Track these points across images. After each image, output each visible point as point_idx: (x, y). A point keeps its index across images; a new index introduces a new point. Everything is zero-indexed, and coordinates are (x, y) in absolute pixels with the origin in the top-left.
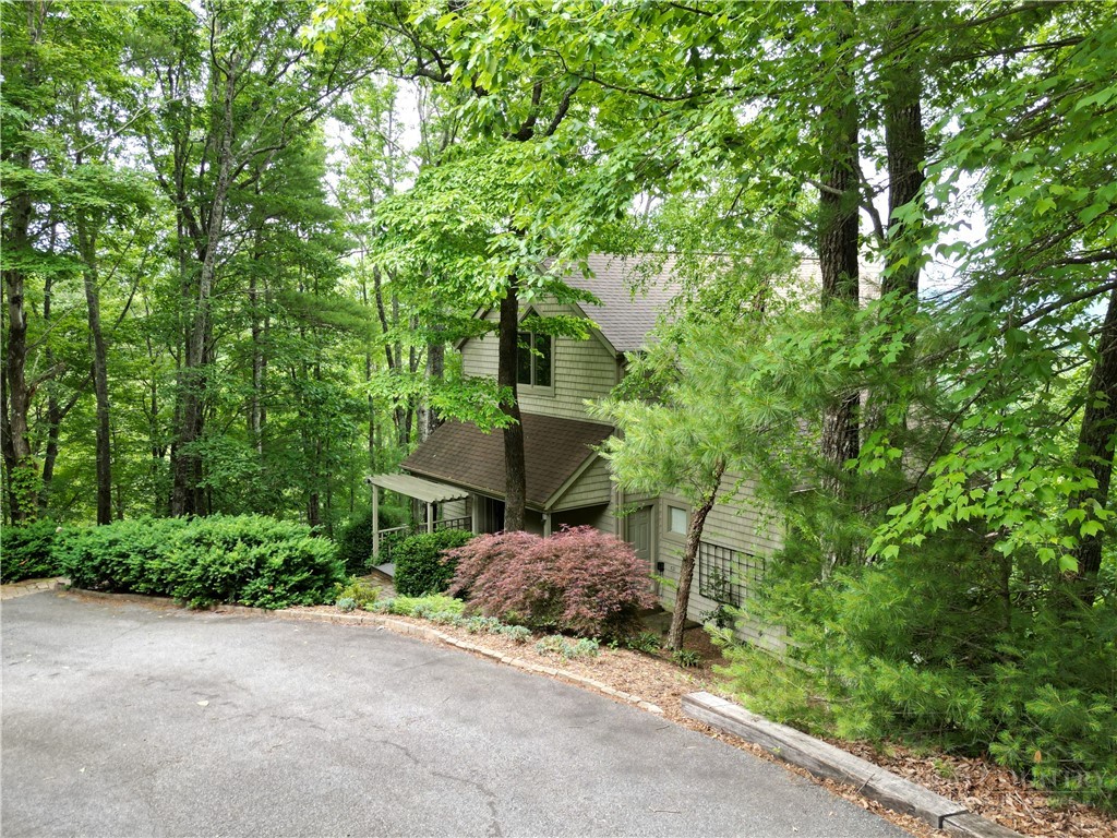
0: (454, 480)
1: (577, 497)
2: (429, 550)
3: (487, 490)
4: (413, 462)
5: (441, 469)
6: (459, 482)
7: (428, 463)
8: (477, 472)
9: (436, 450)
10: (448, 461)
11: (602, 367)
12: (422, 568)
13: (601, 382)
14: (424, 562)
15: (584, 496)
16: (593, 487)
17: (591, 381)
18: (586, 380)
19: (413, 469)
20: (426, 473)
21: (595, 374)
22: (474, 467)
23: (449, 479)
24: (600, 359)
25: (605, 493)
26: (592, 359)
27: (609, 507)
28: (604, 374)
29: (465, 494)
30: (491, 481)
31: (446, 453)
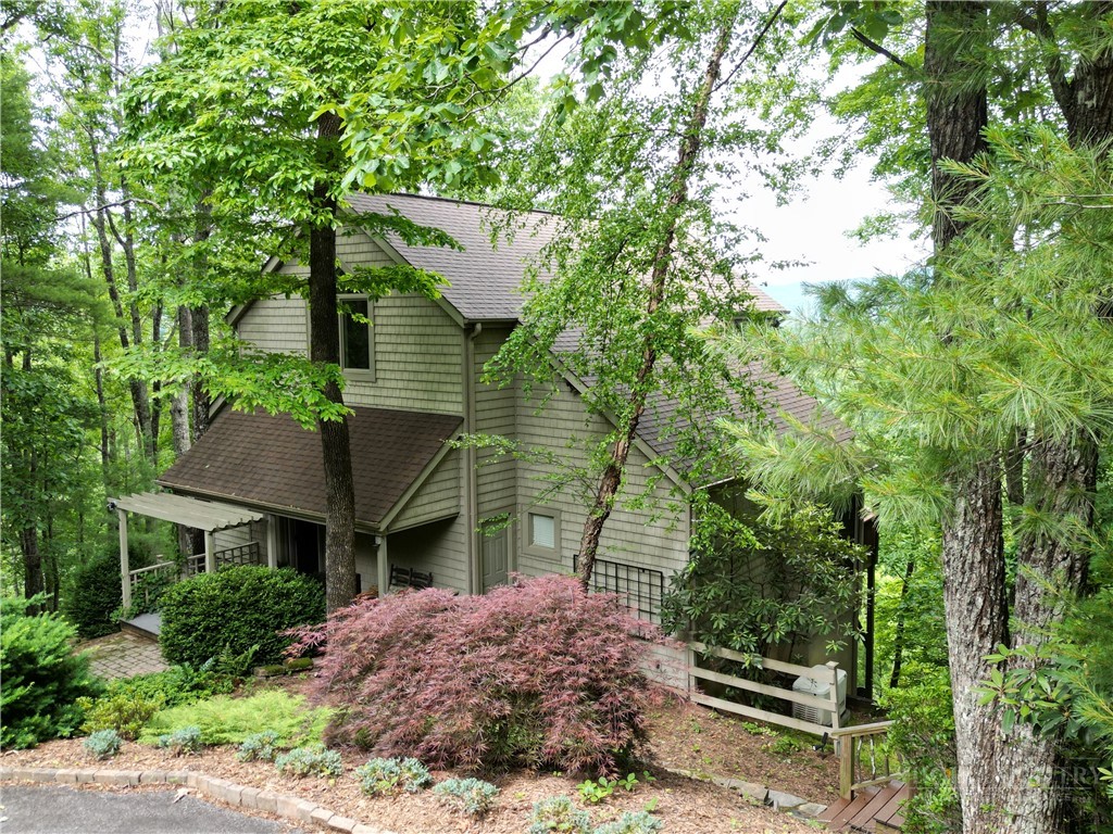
0: (240, 498)
1: (420, 510)
2: (213, 598)
6: (249, 500)
7: (199, 476)
10: (228, 472)
16: (438, 496)
17: (428, 359)
18: (420, 358)
19: (178, 486)
23: (233, 496)
24: (440, 331)
25: (453, 502)
26: (429, 330)
27: (458, 520)
28: (446, 350)
29: (258, 516)
30: (296, 496)
31: (224, 462)
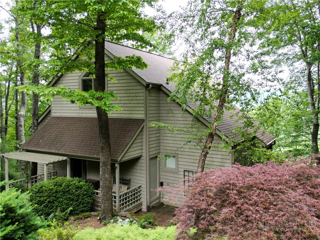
0: (56, 152)
1: (130, 154)
2: (52, 190)
3: (79, 154)
4: (28, 145)
5: (47, 147)
6: (60, 152)
7: (38, 145)
8: (70, 147)
9: (41, 139)
10: (49, 143)
11: (136, 91)
12: (48, 200)
13: (136, 98)
14: (49, 196)
15: (132, 153)
16: (136, 148)
17: (130, 98)
18: (126, 98)
19: (29, 148)
20: (38, 150)
21: (132, 95)
22: (67, 144)
23: (53, 151)
24: (135, 88)
25: (140, 151)
26: (130, 88)
27: (142, 158)
28: (137, 95)
29: (65, 158)
30: (80, 150)
31: (47, 139)
